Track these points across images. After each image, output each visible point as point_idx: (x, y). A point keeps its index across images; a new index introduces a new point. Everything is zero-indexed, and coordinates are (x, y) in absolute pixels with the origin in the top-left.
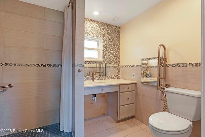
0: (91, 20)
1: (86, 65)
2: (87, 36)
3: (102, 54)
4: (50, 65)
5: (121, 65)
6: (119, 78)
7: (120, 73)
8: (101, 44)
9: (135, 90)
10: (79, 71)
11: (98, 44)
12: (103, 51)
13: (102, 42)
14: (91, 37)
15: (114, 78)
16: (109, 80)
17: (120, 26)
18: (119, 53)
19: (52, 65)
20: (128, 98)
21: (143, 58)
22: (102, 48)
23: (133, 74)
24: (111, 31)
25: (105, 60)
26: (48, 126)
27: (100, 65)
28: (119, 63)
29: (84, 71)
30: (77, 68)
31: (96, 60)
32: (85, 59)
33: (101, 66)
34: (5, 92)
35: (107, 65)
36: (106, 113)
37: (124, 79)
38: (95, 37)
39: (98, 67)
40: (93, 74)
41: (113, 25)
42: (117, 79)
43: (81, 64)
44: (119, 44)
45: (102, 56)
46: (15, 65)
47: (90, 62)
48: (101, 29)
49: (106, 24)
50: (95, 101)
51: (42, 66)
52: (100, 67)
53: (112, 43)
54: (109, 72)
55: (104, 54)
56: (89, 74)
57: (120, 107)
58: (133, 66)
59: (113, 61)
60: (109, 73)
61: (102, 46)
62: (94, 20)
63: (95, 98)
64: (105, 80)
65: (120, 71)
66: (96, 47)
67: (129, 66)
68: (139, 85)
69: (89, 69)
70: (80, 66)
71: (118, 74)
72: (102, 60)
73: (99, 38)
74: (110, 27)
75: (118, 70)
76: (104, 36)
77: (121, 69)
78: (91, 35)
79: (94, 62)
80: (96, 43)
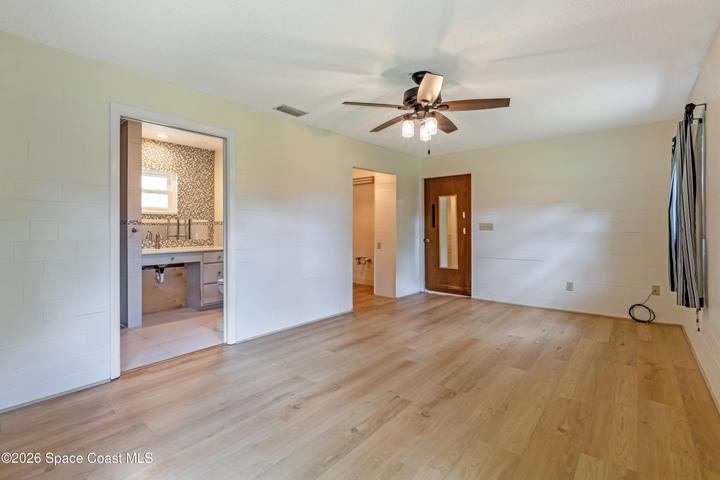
0: (154, 141)
1: (144, 221)
3: (177, 200)
5: (216, 220)
6: (212, 244)
7: (215, 236)
8: (175, 184)
10: (134, 231)
11: (169, 183)
12: (179, 195)
13: (177, 179)
14: (153, 170)
15: (203, 245)
16: (191, 247)
17: (213, 150)
18: (212, 198)
20: (219, 273)
22: (177, 191)
24: (196, 160)
25: (183, 213)
28: (213, 216)
29: (143, 230)
30: (130, 227)
31: (164, 212)
32: (144, 211)
33: (182, 222)
35: (194, 221)
36: (184, 304)
37: (219, 245)
39: (174, 224)
40: (158, 237)
41: (198, 149)
42: (207, 245)
43: (137, 220)
44: (213, 183)
45: (177, 205)
47: (152, 216)
48: (175, 156)
49: (184, 146)
50: (162, 280)
52: (179, 225)
53: (196, 180)
54: (196, 233)
55: (181, 201)
56: (150, 237)
59: (199, 213)
60: (196, 236)
61: (177, 187)
62: (159, 141)
63: (162, 275)
64: (184, 248)
65: (215, 231)
66: (165, 189)
69: (150, 228)
70: (136, 224)
71: (211, 237)
72: (177, 212)
73: (170, 172)
74: (193, 152)
75: (211, 230)
76: (181, 168)
77: (216, 227)
78: (154, 167)
79: (160, 217)
80: (165, 180)
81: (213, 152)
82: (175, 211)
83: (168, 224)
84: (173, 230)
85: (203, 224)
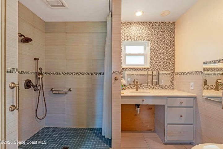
0: (136, 23)
2: (131, 41)
3: (149, 59)
4: (96, 73)
5: (176, 71)
6: (173, 89)
7: (175, 82)
8: (148, 48)
9: (194, 107)
10: (116, 79)
11: (145, 49)
12: (150, 55)
13: (149, 45)
14: (135, 41)
15: (166, 89)
16: (159, 90)
17: (174, 21)
18: (173, 56)
19: (98, 73)
20: (181, 116)
21: (206, 61)
22: (149, 52)
23: (192, 84)
24: (162, 30)
25: (153, 67)
26: (95, 128)
27: (152, 72)
28: (174, 69)
30: (114, 76)
33: (154, 73)
34: (67, 94)
35: (161, 72)
36: (153, 130)
37: (179, 90)
38: (140, 41)
39: (150, 75)
40: (136, 83)
41: (163, 22)
42: (170, 90)
43: (118, 72)
44: (174, 45)
45: (149, 62)
46: (72, 74)
48: (148, 30)
49: (153, 22)
51: (91, 74)
52: (153, 75)
53: (162, 44)
54: (162, 81)
55: (152, 59)
57: (168, 125)
58: (192, 72)
59: (164, 67)
61: (149, 50)
62: (138, 22)
64: (153, 90)
65: (175, 79)
66: (142, 52)
67: (185, 73)
68: (200, 100)
70: (117, 74)
71: (172, 83)
72: (149, 66)
73: (145, 41)
74: (160, 25)
75: (173, 79)
76: (152, 37)
77: (176, 76)
78: (136, 39)
79: (139, 70)
80: (142, 47)
81: (174, 23)
82: (148, 66)
83: (147, 75)
84: (150, 78)
85: (167, 74)
